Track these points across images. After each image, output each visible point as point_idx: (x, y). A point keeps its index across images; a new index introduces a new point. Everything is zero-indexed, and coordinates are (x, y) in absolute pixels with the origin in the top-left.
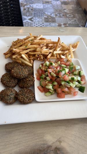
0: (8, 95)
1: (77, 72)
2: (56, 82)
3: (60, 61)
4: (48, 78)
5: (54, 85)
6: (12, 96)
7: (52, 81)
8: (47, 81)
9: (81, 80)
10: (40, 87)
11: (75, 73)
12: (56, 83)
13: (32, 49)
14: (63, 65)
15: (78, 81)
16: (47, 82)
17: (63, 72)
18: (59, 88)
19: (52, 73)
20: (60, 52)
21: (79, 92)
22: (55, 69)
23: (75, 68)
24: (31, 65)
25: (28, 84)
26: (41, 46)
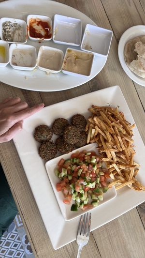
0: (42, 134)
1: (95, 198)
2: (73, 178)
3: (105, 174)
4: (74, 167)
5: (67, 177)
6: (43, 138)
7: (71, 172)
8: (71, 168)
9: (85, 205)
10: (63, 161)
11: (94, 196)
12: (70, 178)
13: (105, 137)
14: (99, 179)
15: (82, 202)
16: (69, 168)
17: (85, 183)
18: (66, 183)
19: (81, 171)
20: (118, 171)
21: (70, 206)
22: (90, 172)
23: (100, 195)
24: (88, 141)
25: (60, 148)
26: (115, 147)
